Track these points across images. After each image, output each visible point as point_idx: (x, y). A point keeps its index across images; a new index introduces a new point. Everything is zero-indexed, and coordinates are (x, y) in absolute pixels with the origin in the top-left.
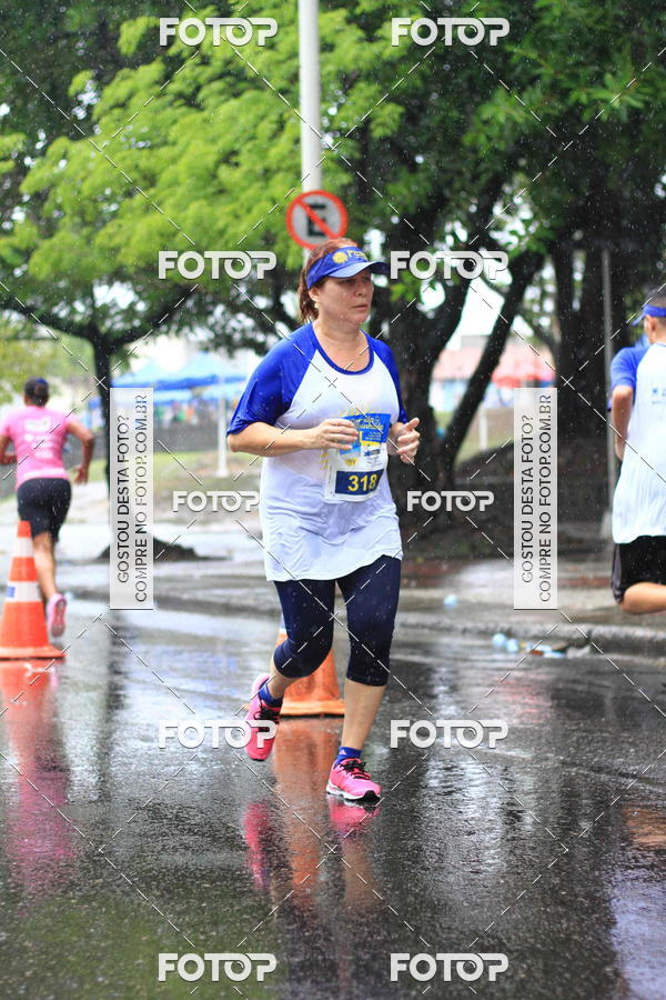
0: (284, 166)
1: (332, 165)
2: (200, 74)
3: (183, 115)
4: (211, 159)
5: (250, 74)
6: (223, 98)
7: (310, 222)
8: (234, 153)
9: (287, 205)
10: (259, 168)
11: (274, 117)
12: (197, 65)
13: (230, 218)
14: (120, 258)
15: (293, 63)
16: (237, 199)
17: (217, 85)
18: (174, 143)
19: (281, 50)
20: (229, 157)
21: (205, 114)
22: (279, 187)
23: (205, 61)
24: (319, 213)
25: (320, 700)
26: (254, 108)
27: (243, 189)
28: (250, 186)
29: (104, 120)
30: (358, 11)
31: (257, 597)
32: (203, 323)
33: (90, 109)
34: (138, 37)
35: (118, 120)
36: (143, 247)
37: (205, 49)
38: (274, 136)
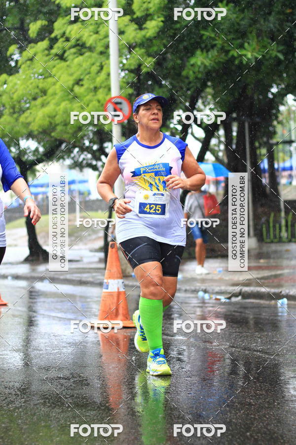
0: (103, 85)
1: (124, 85)
2: (65, 46)
3: (58, 64)
4: (71, 83)
5: (88, 45)
6: (76, 56)
8: (81, 80)
9: (105, 102)
10: (92, 86)
11: (98, 64)
12: (64, 41)
13: (80, 109)
14: (30, 127)
15: (106, 40)
16: (82, 100)
17: (73, 50)
18: (54, 76)
19: (101, 34)
20: (78, 82)
21: (68, 63)
22: (101, 94)
23: (68, 40)
24: (119, 106)
25: (122, 320)
26: (89, 60)
27: (85, 96)
28: (88, 94)
29: (23, 66)
30: (135, 16)
31: (93, 277)
32: (69, 156)
33: (17, 62)
34: (37, 29)
35: (29, 66)
36: (41, 122)
37: (67, 34)
38: (98, 72)
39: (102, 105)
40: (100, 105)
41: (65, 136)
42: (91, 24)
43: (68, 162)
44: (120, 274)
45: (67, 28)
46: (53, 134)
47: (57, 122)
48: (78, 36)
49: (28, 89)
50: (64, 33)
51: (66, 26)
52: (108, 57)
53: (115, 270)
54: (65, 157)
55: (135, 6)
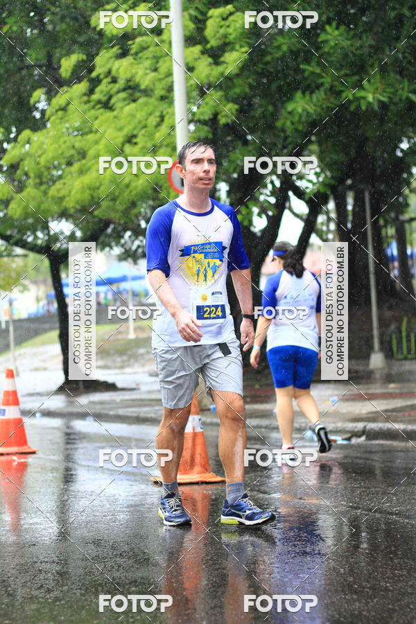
0: (165, 143)
2: (111, 89)
3: (102, 114)
4: (120, 140)
5: (143, 87)
6: (126, 102)
10: (149, 145)
11: (157, 114)
12: (109, 83)
13: (133, 177)
14: (64, 204)
15: (169, 79)
17: (123, 95)
18: (97, 131)
19: (161, 72)
20: (130, 140)
21: (115, 113)
23: (114, 81)
25: (199, 473)
26: (146, 108)
29: (52, 119)
30: (208, 46)
32: (118, 243)
33: (43, 112)
34: (72, 67)
35: (61, 118)
36: (79, 196)
37: (114, 73)
38: (158, 125)
41: (113, 216)
42: (147, 58)
43: (117, 251)
44: (196, 408)
45: (113, 63)
46: (96, 213)
47: (101, 196)
48: (128, 76)
49: (60, 152)
50: (109, 72)
51: (112, 60)
52: (171, 103)
54: (113, 244)
55: (209, 32)
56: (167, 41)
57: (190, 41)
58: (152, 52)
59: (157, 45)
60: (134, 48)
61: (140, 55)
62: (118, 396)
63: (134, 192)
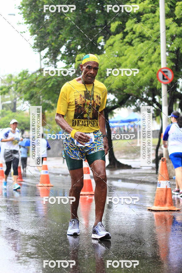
0: (156, 61)
1: (169, 61)
2: (132, 37)
3: (128, 48)
4: (136, 60)
5: (147, 36)
6: (139, 43)
7: (163, 76)
8: (142, 58)
9: (157, 72)
10: (149, 61)
11: (153, 48)
12: (132, 34)
13: (141, 75)
14: (111, 86)
15: (158, 33)
16: (143, 70)
17: (137, 39)
18: (126, 55)
19: (155, 29)
20: (141, 59)
21: (134, 47)
22: (154, 66)
23: (134, 33)
24: (166, 74)
25: (168, 206)
26: (147, 45)
27: (145, 67)
28: (146, 67)
29: (107, 49)
30: (176, 18)
31: (149, 179)
32: (134, 104)
33: (102, 46)
34: (116, 27)
35: (111, 49)
36: (117, 83)
37: (134, 30)
38: (153, 53)
39: (155, 73)
40: (154, 73)
41: (132, 92)
42: (149, 23)
43: (133, 107)
44: (167, 177)
45: (134, 26)
46: (125, 91)
47: (127, 83)
48: (140, 31)
49: (110, 63)
50: (132, 29)
51: (133, 24)
52: (159, 44)
53: (164, 175)
54: (131, 105)
55: (176, 12)
56: (158, 16)
57: (168, 16)
58: (151, 21)
59: (153, 18)
60: (143, 19)
61: (146, 22)
62: (132, 171)
63: (142, 82)
